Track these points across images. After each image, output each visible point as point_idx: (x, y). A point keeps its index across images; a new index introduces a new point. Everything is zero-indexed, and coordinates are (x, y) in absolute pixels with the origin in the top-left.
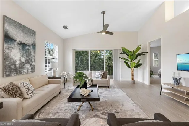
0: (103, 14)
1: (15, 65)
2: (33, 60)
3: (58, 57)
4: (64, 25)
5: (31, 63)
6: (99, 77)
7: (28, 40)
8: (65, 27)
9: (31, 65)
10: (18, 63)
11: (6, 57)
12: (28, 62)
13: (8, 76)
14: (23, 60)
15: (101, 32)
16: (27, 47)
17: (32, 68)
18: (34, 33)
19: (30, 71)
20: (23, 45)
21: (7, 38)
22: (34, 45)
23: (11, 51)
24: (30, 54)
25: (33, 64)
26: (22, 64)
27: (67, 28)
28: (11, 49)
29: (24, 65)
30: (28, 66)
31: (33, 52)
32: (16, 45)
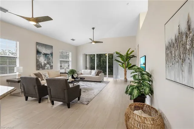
0: (93, 29)
1: (42, 65)
2: (51, 62)
3: (71, 60)
4: (72, 39)
5: (50, 64)
6: (94, 74)
7: (48, 52)
8: (73, 40)
9: (50, 65)
10: (43, 64)
11: (37, 61)
12: (48, 63)
13: (38, 70)
14: (46, 62)
15: (91, 43)
16: (48, 55)
17: (51, 67)
18: (52, 47)
19: (49, 68)
20: (45, 55)
21: (38, 52)
22: (52, 54)
23: (39, 58)
24: (50, 59)
25: (52, 64)
26: (45, 65)
27: (74, 40)
28: (39, 57)
29: (46, 65)
30: (48, 66)
31: (51, 57)
32: (42, 55)
